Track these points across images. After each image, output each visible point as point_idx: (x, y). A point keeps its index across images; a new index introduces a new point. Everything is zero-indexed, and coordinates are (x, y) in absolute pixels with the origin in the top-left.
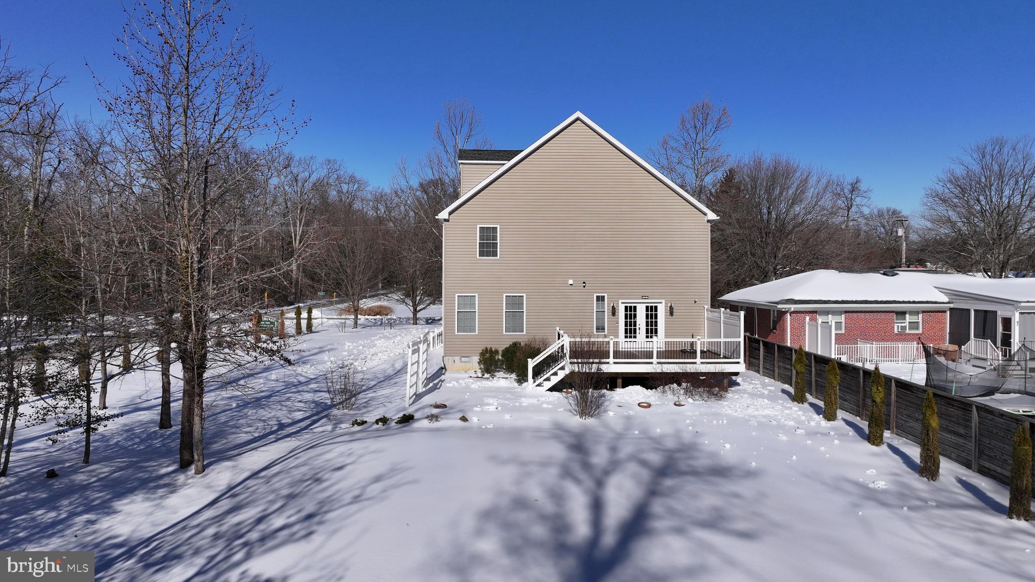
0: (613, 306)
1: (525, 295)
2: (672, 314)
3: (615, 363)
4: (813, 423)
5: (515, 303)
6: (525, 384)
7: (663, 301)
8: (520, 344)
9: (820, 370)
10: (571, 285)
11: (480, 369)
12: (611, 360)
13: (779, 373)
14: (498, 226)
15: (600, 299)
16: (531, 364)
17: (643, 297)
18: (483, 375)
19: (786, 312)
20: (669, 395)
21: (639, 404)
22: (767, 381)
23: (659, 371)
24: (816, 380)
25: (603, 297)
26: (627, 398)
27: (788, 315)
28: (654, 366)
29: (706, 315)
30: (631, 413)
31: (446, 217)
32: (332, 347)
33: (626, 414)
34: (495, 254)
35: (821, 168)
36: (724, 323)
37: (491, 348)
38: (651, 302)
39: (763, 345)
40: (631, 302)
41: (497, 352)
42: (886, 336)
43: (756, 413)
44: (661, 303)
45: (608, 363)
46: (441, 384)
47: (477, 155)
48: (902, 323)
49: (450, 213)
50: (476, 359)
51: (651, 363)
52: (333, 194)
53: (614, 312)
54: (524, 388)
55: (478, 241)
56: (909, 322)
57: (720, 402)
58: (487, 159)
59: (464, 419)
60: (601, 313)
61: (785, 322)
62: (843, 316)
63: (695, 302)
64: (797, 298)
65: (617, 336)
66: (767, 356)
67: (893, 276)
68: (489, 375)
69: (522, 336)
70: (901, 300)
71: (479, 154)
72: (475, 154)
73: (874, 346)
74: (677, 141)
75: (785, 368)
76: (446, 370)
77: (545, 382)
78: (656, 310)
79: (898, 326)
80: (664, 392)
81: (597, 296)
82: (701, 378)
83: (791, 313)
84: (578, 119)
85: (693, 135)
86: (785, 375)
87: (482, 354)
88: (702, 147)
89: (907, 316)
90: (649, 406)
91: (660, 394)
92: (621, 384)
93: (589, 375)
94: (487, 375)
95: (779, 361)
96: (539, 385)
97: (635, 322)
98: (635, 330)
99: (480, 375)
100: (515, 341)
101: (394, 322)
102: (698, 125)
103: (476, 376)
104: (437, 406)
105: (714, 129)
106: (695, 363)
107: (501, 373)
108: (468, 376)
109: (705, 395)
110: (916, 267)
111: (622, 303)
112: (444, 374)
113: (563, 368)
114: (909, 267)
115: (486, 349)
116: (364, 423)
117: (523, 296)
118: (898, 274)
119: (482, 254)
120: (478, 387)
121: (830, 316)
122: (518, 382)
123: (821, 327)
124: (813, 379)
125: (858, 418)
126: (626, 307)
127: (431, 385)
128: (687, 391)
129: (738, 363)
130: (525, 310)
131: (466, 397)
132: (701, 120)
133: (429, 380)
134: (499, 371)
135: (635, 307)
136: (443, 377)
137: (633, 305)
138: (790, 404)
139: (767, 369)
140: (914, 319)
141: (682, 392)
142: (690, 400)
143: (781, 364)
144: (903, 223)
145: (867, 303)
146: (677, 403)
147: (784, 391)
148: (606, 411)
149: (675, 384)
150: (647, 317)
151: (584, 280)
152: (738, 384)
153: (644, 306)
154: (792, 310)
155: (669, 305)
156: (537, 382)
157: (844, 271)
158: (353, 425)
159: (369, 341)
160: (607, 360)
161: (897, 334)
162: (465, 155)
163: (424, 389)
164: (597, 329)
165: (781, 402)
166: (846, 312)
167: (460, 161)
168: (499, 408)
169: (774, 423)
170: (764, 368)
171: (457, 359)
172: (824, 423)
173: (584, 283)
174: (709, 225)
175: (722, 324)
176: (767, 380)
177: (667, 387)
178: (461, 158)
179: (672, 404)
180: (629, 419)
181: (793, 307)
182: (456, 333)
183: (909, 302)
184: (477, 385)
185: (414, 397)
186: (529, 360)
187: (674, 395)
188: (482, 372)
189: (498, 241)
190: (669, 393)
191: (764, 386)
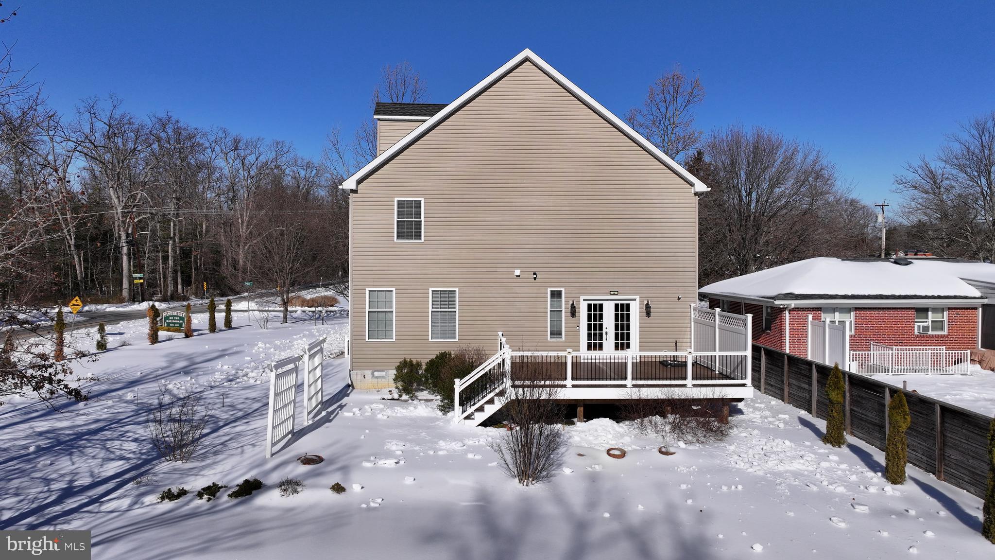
0: (573, 305)
1: (457, 290)
2: (648, 314)
3: (574, 386)
4: (873, 490)
5: (445, 299)
6: (450, 414)
7: (638, 298)
8: (450, 354)
9: (859, 396)
10: (517, 276)
11: (397, 388)
12: (569, 382)
13: (789, 393)
14: (422, 200)
15: (556, 295)
16: (459, 386)
17: (612, 293)
18: (401, 396)
19: (784, 309)
20: (651, 433)
21: (608, 452)
22: (773, 403)
23: (635, 397)
24: (851, 410)
25: (560, 293)
26: (591, 438)
27: (787, 312)
28: (628, 390)
29: (693, 316)
30: (598, 468)
31: (354, 187)
32: (238, 349)
33: (589, 469)
34: (419, 236)
35: (808, 143)
36: (719, 328)
37: (411, 361)
38: (622, 298)
39: (766, 354)
40: (596, 298)
41: (419, 365)
42: (906, 339)
43: (781, 468)
44: (635, 300)
45: (565, 386)
46: (338, 413)
47: (398, 109)
48: (923, 322)
49: (359, 182)
50: (392, 373)
51: (624, 386)
52: (288, 180)
53: (573, 312)
54: (448, 421)
55: (396, 219)
56: (932, 321)
57: (723, 445)
58: (411, 115)
59: (338, 488)
60: (556, 313)
61: (782, 320)
62: (853, 314)
63: (679, 299)
64: (797, 292)
65: (577, 349)
66: (771, 369)
67: (907, 265)
68: (408, 396)
69: (453, 344)
70: (923, 294)
71: (402, 108)
72: (397, 108)
73: (894, 352)
74: (645, 116)
75: (800, 388)
76: (353, 388)
77: (476, 414)
78: (628, 309)
79: (919, 327)
80: (642, 427)
81: (551, 291)
82: (694, 408)
83: (790, 311)
84: (526, 59)
85: (663, 110)
86: (800, 397)
87: (399, 368)
88: (672, 122)
89: (930, 313)
90: (623, 454)
91: (637, 431)
92: (582, 414)
93: (538, 403)
94: (405, 397)
95: (789, 377)
96: (468, 417)
97: (601, 326)
98: (601, 335)
99: (396, 396)
100: (443, 350)
101: (334, 315)
102: (668, 98)
103: (390, 397)
104: (307, 461)
105: (684, 104)
106: (684, 386)
107: (425, 393)
108: (380, 397)
109: (700, 433)
110: (925, 255)
111: (584, 300)
112: (348, 395)
113: (502, 393)
114: (916, 254)
115: (405, 361)
116: (183, 493)
117: (455, 291)
118: (911, 263)
119: (400, 236)
120: (385, 417)
121: (837, 314)
122: (441, 410)
123: (829, 328)
124: (848, 408)
125: (932, 475)
126: (589, 306)
127: (324, 413)
128: (675, 427)
129: (744, 385)
130: (457, 309)
131: (362, 437)
132: (671, 93)
133: (325, 404)
134: (422, 390)
135: (601, 306)
136: (345, 400)
137: (598, 302)
138: (825, 448)
139: (772, 386)
140: (938, 317)
141: (668, 428)
142: (681, 444)
143: (794, 382)
144: (883, 209)
145: (882, 299)
146: (663, 450)
147: (804, 422)
148: (560, 465)
149: (657, 416)
150: (616, 319)
151: (535, 270)
152: (740, 412)
153: (613, 304)
154: (793, 306)
155: (645, 302)
156: (466, 414)
157: (848, 259)
158: (163, 498)
159: (288, 341)
160: (564, 383)
161: (917, 336)
162: (382, 109)
163: (310, 422)
164: (551, 334)
165: (807, 443)
166: (856, 309)
167: (376, 117)
168: (402, 462)
169: (815, 489)
170: (766, 383)
171: (368, 373)
172: (889, 488)
173: (535, 274)
174: (697, 198)
175: (717, 330)
176: (775, 402)
177: (646, 419)
178: (377, 112)
179: (656, 451)
180: (593, 481)
181: (793, 303)
182: (367, 340)
183: (933, 297)
184: (386, 413)
185: (290, 436)
186: (457, 381)
187: (657, 432)
188: (400, 391)
189: (423, 219)
190: (649, 429)
191: (775, 413)
